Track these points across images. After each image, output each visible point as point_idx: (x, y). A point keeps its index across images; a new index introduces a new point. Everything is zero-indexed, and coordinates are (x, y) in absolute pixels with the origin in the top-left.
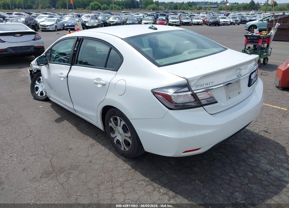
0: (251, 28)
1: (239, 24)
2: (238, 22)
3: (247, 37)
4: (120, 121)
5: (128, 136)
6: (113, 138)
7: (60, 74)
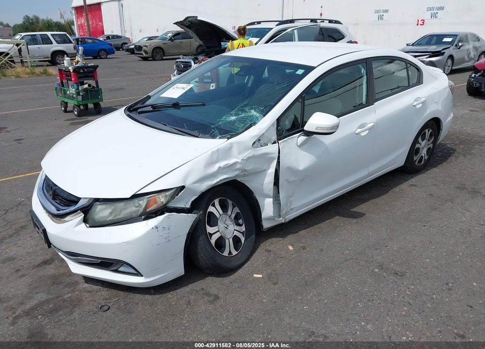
3: (77, 69)
4: (428, 132)
5: (431, 141)
6: (416, 161)
7: (359, 128)
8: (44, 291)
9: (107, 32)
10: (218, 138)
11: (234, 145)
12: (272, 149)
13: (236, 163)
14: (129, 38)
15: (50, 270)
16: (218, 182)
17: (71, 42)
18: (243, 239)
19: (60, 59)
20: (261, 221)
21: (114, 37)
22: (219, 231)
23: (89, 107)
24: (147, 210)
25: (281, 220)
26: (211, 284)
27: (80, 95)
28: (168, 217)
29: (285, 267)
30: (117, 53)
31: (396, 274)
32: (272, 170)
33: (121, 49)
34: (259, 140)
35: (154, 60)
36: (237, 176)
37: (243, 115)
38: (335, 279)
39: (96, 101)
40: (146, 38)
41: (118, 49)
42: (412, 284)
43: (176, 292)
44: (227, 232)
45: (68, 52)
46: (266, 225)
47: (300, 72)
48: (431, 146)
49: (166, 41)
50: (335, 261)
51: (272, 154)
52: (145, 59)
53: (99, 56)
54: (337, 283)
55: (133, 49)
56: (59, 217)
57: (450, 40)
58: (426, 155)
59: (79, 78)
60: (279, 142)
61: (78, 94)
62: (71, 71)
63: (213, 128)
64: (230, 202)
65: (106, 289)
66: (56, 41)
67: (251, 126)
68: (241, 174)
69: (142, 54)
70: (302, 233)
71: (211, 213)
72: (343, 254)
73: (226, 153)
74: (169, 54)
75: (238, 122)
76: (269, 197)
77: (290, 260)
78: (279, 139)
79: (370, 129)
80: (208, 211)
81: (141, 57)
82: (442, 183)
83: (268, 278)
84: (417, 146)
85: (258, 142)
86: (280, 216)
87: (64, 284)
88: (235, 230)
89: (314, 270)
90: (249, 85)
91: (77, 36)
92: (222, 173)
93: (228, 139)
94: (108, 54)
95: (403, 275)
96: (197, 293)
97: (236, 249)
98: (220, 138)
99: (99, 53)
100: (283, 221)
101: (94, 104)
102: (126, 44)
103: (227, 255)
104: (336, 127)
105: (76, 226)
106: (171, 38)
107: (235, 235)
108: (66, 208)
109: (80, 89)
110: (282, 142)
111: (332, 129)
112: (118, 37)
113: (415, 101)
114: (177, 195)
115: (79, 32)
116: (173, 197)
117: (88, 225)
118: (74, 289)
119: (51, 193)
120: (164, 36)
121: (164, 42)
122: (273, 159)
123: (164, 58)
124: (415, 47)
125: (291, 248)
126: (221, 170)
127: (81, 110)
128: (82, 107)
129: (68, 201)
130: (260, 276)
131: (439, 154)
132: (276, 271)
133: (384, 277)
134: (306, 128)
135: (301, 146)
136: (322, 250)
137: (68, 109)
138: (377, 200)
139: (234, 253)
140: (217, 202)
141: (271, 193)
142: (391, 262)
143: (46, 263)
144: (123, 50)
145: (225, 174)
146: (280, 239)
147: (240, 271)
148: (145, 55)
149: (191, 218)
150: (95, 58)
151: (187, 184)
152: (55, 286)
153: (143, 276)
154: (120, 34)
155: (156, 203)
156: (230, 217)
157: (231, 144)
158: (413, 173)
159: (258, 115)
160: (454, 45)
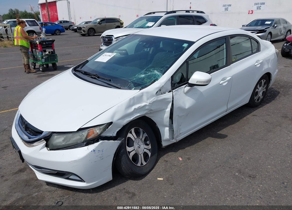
3: (41, 42)
4: (263, 82)
5: (265, 87)
6: (256, 99)
7: (222, 80)
8: (20, 191)
9: (60, 19)
10: (133, 89)
11: (144, 94)
12: (169, 95)
13: (145, 106)
14: (74, 23)
15: (24, 176)
16: (134, 118)
17: (38, 25)
18: (150, 154)
19: (31, 35)
20: (161, 142)
21: (64, 22)
22: (134, 150)
23: (49, 66)
24: (88, 139)
25: (174, 141)
26: (130, 185)
27: (43, 58)
28: (101, 144)
29: (177, 172)
30: (66, 31)
31: (250, 176)
32: (168, 110)
33: (69, 29)
34: (160, 90)
35: (89, 36)
36: (146, 113)
37: (149, 74)
38: (211, 181)
39: (54, 62)
40: (84, 22)
41: (67, 29)
42: (261, 184)
43: (107, 191)
44: (139, 150)
45: (36, 31)
46: (164, 144)
47: (185, 45)
48: (265, 90)
49: (96, 24)
50: (210, 167)
51: (169, 99)
52: (84, 35)
53: (55, 33)
54: (212, 183)
55: (76, 29)
56: (29, 143)
57: (269, 23)
58: (262, 96)
59: (43, 48)
60: (173, 91)
61: (42, 58)
62: (38, 43)
63: (130, 82)
64: (141, 130)
65: (60, 189)
66: (28, 24)
67: (155, 81)
68: (149, 112)
69: (82, 32)
70: (188, 148)
71: (129, 138)
72: (214, 162)
73: (139, 99)
74: (98, 32)
75: (146, 78)
76: (167, 126)
77: (180, 167)
78: (173, 89)
79: (228, 81)
80: (127, 137)
81: (81, 34)
82: (273, 114)
83: (167, 181)
84: (257, 90)
85: (160, 91)
86: (173, 138)
87: (33, 186)
88: (144, 148)
89: (197, 174)
90: (151, 52)
91: (42, 21)
93: (140, 90)
94: (61, 32)
95: (254, 177)
96: (121, 191)
97: (145, 161)
98: (134, 89)
99: (55, 31)
100: (175, 142)
101: (52, 64)
102: (72, 26)
103: (140, 165)
104: (209, 81)
105: (40, 150)
106: (99, 22)
107: (145, 152)
108: (34, 137)
109: (43, 55)
110: (174, 91)
111: (207, 82)
112: (67, 22)
113: (256, 62)
114: (108, 128)
115: (43, 19)
116: (104, 130)
117: (49, 149)
118: (40, 189)
119: (24, 126)
120: (95, 21)
121: (95, 25)
122: (169, 102)
123: (95, 34)
124: (248, 27)
125: (180, 159)
126: (136, 111)
127: (45, 68)
128: (45, 66)
129: (35, 132)
130: (162, 179)
131: (269, 95)
132: (172, 175)
133: (242, 179)
134: (190, 82)
135: (187, 93)
136: (201, 160)
137: (36, 67)
138: (233, 125)
139: (144, 163)
140: (133, 130)
141: (168, 124)
142: (246, 168)
143: (21, 171)
144: (70, 30)
145: (138, 113)
146: (173, 153)
147: (148, 175)
148: (83, 33)
149: (117, 143)
150: (53, 35)
151: (115, 120)
152: (27, 187)
153: (85, 182)
154: (68, 20)
155: (94, 133)
156: (141, 140)
157: (142, 93)
158: (254, 107)
159: (159, 73)
160: (272, 26)
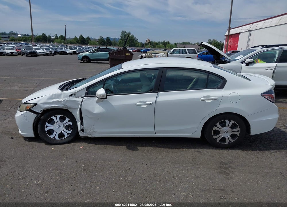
0: (84, 59)
1: (53, 55)
2: (52, 53)
4: (229, 122)
5: (236, 130)
6: (216, 138)
11: (62, 94)
13: (61, 101)
16: (52, 107)
17: (196, 54)
18: (66, 136)
22: (53, 127)
25: (87, 135)
28: (26, 112)
32: (79, 109)
36: (63, 107)
44: (58, 129)
48: (237, 133)
51: (78, 101)
58: (230, 138)
60: (84, 98)
64: (68, 119)
66: (189, 52)
73: (59, 96)
78: (86, 96)
79: (148, 105)
85: (75, 95)
88: (63, 130)
92: (55, 104)
97: (60, 138)
100: (90, 136)
103: (52, 138)
114: (35, 106)
122: (79, 104)
125: (82, 147)
126: (55, 102)
135: (97, 102)
139: (57, 139)
141: (79, 119)
145: (57, 105)
151: (39, 103)
156: (63, 124)
